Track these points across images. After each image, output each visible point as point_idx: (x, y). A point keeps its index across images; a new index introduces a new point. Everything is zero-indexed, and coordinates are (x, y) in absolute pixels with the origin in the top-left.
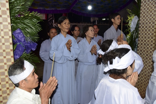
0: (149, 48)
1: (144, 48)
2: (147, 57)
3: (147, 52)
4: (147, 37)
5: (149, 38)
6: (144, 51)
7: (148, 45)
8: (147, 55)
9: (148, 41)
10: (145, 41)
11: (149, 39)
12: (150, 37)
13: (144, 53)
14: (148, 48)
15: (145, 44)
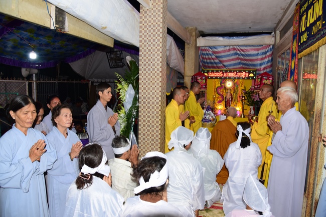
0: (155, 131)
1: (148, 131)
2: (152, 142)
3: (153, 135)
4: (151, 117)
5: (153, 117)
6: (148, 135)
7: (153, 126)
8: (153, 140)
9: (153, 122)
10: (149, 121)
11: (153, 119)
12: (155, 117)
13: (148, 137)
14: (153, 131)
15: (149, 126)
